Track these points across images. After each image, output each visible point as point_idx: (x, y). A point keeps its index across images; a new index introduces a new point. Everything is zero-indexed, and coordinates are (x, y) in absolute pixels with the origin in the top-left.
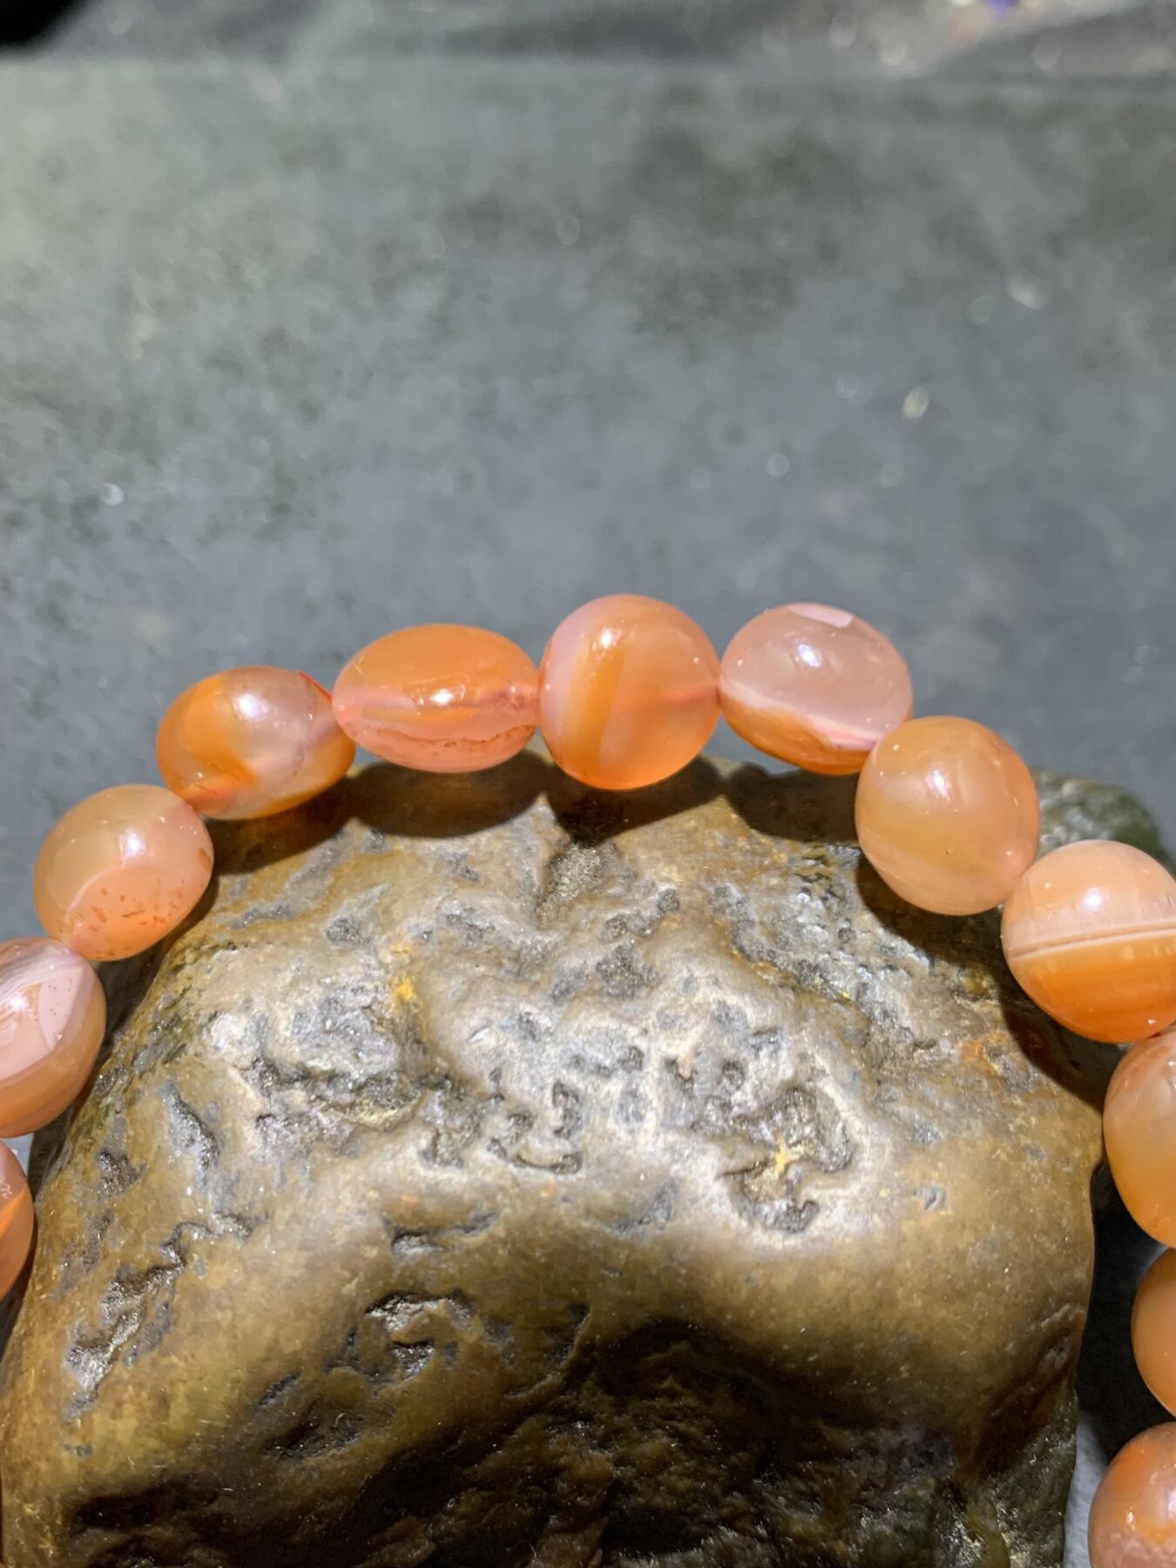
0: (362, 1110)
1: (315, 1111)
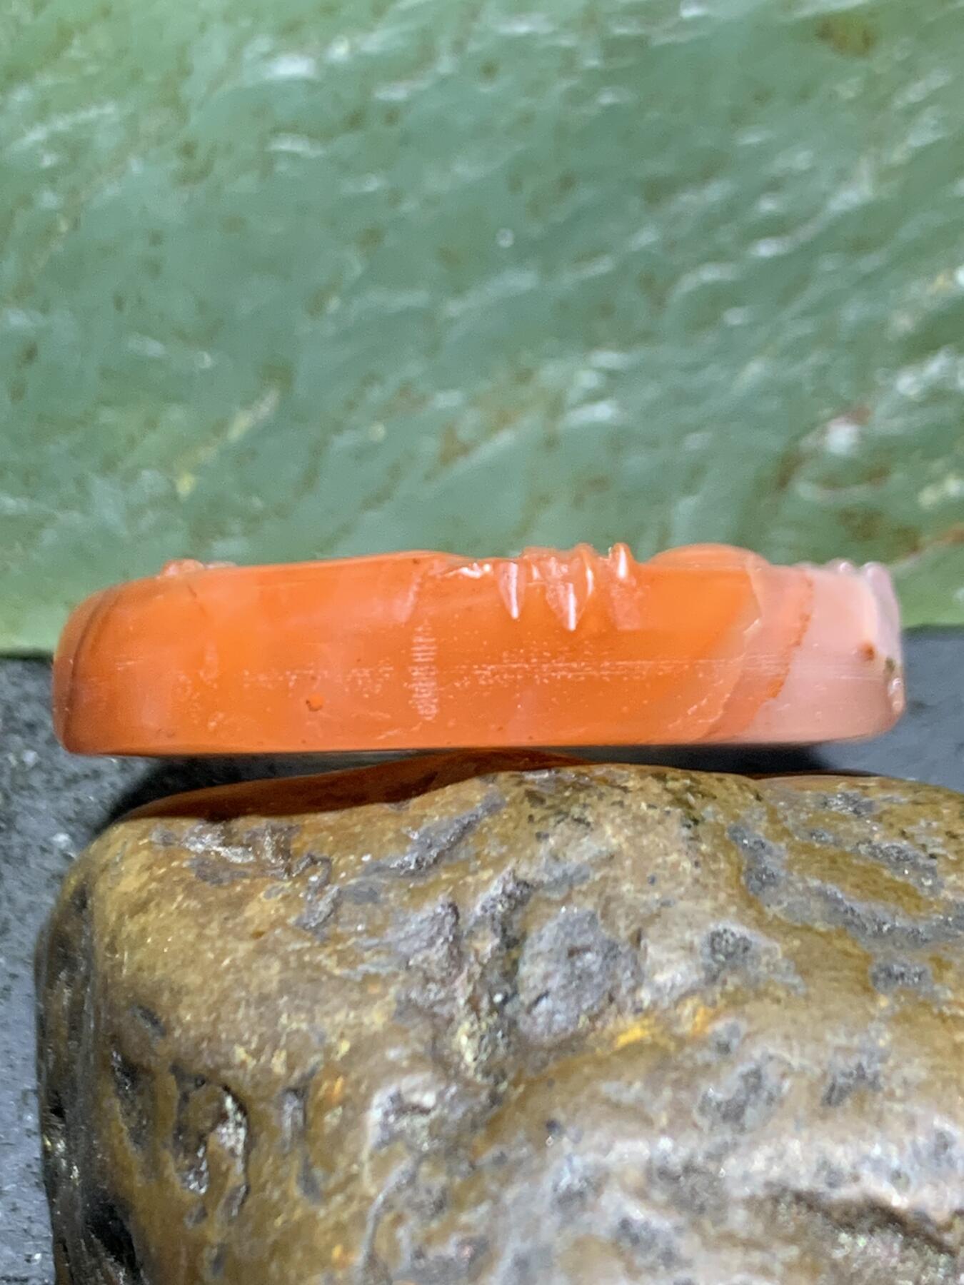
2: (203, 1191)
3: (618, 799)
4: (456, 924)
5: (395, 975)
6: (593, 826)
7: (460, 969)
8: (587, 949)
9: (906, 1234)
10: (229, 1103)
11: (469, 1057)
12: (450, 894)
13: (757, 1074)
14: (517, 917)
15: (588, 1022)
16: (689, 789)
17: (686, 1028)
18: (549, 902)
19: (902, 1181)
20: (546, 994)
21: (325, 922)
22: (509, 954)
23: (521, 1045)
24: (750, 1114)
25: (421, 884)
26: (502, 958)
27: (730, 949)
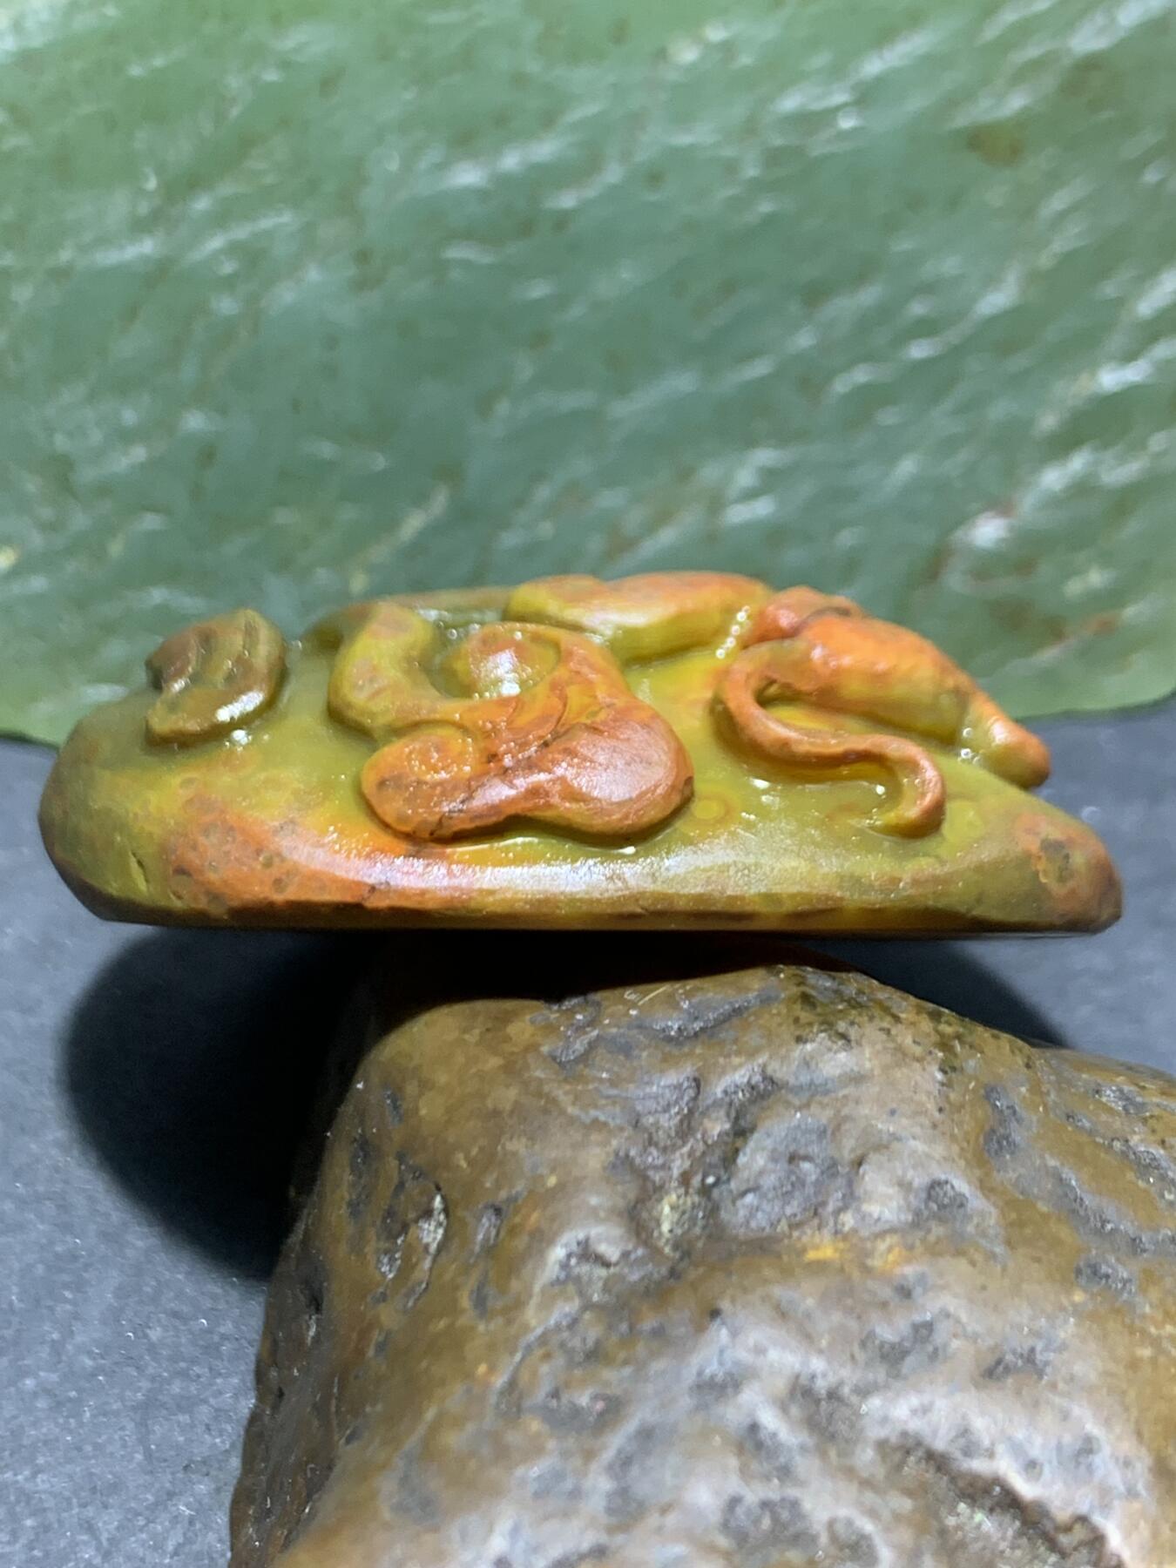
0: (679, 1197)
1: (691, 1142)
2: (391, 1276)
3: (885, 1025)
4: (695, 1099)
5: (622, 1129)
6: (853, 1044)
7: (684, 1144)
8: (807, 1158)
9: (1024, 1523)
10: (438, 1202)
11: (666, 1227)
12: (698, 1069)
13: (929, 1326)
14: (754, 1109)
15: (786, 1228)
16: (959, 1037)
17: (876, 1263)
18: (788, 1104)
19: (1037, 1470)
20: (754, 1189)
21: (577, 1060)
22: (734, 1143)
23: (715, 1230)
24: (910, 1361)
25: (675, 1052)
26: (726, 1144)
27: (946, 1201)
